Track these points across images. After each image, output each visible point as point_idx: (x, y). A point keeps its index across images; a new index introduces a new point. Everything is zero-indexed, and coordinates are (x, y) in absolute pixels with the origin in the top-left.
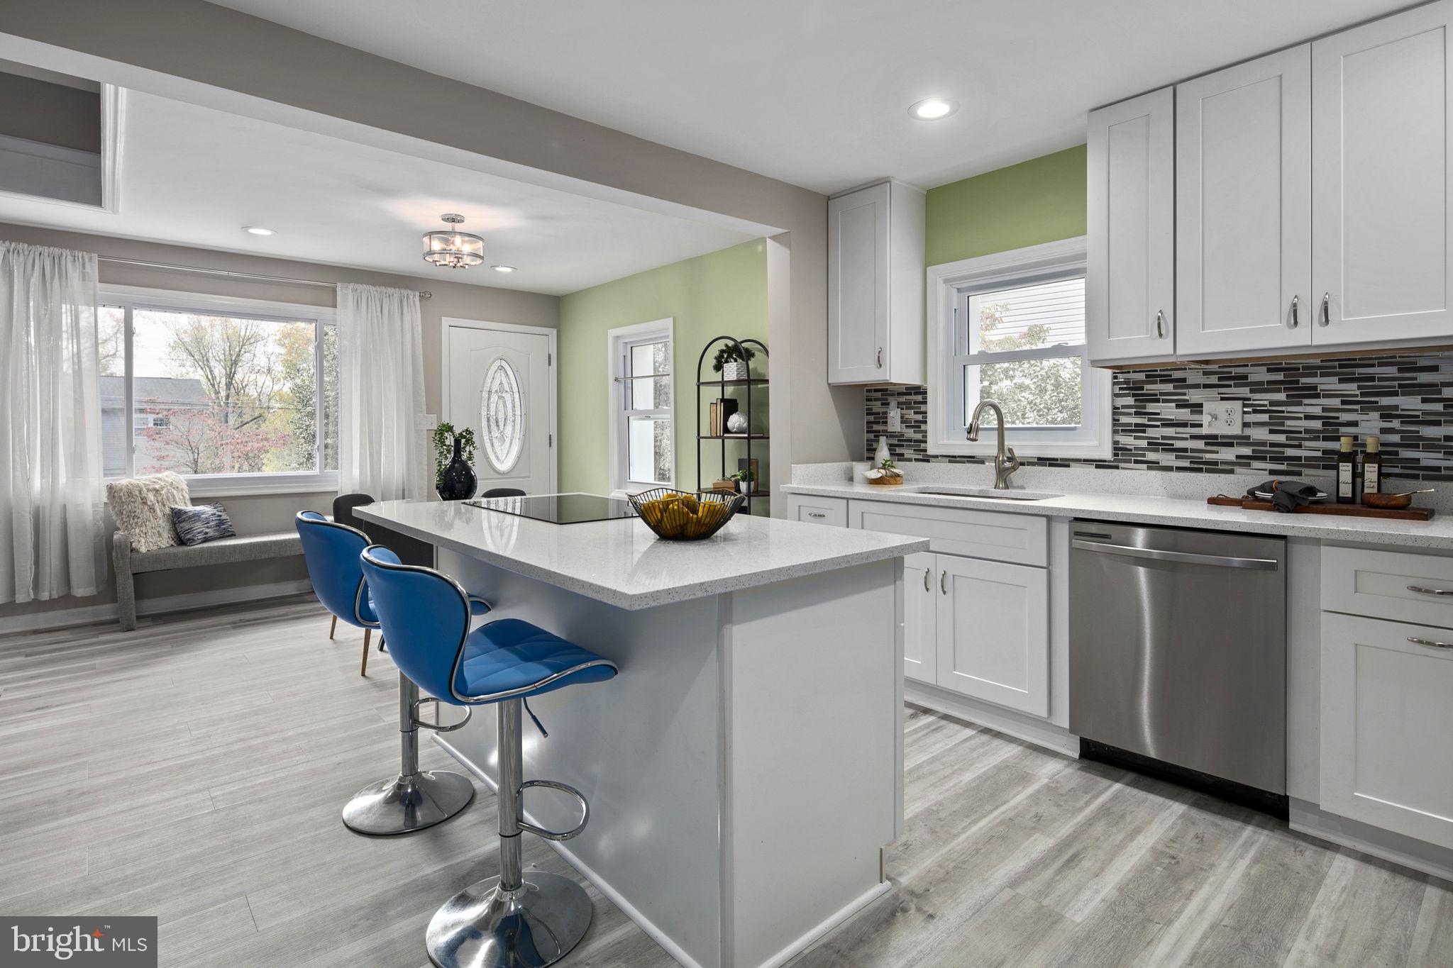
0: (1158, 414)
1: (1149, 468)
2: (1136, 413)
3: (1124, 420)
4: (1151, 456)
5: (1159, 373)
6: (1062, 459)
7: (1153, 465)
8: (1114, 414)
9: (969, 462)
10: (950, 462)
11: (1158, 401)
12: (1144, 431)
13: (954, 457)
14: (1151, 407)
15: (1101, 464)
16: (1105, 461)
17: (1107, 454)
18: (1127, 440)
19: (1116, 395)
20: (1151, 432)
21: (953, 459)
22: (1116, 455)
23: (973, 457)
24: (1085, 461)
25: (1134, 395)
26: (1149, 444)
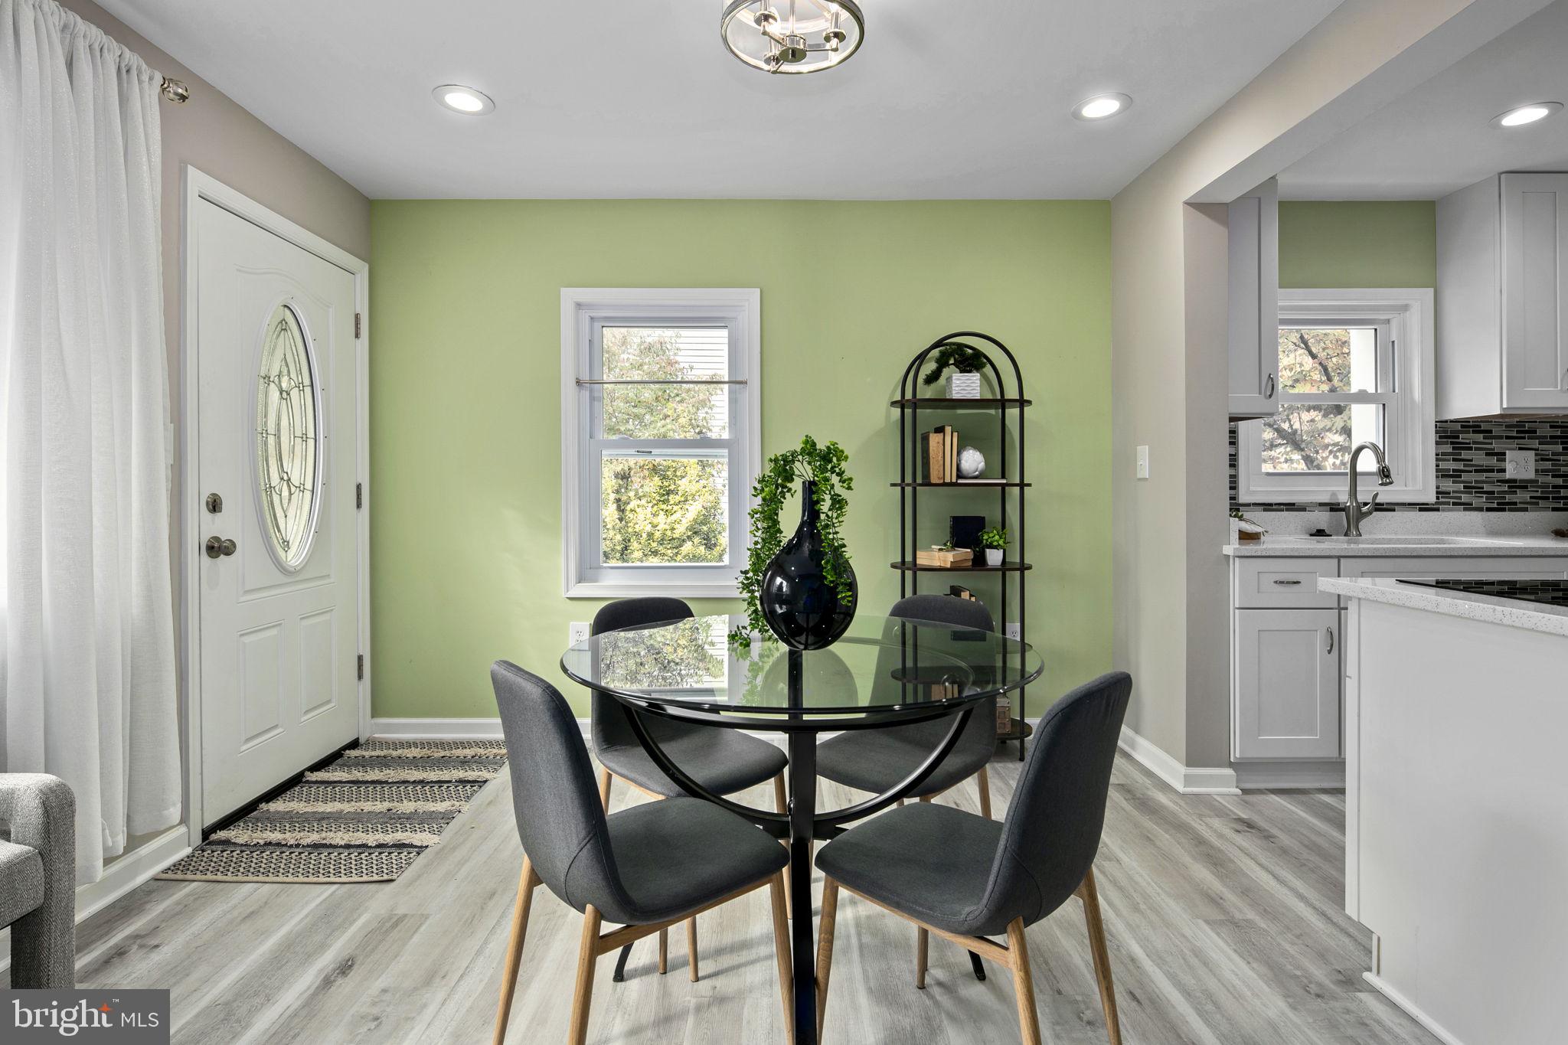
0: (1471, 460)
1: (1465, 509)
2: (1454, 460)
3: (1443, 465)
4: (1465, 498)
5: (1471, 423)
6: (1387, 504)
7: (1468, 507)
8: (1437, 460)
9: (1287, 510)
10: (1265, 510)
11: (1470, 449)
12: (1460, 476)
13: (1271, 505)
14: (1464, 455)
15: (1424, 508)
16: (1427, 504)
17: (1431, 498)
18: (1449, 485)
19: (1437, 443)
20: (1464, 477)
21: (1268, 507)
22: (1438, 498)
23: (1294, 504)
24: (1410, 504)
25: (1452, 443)
26: (1465, 487)
